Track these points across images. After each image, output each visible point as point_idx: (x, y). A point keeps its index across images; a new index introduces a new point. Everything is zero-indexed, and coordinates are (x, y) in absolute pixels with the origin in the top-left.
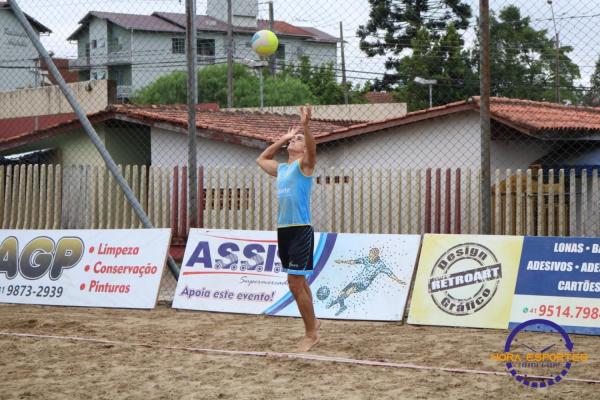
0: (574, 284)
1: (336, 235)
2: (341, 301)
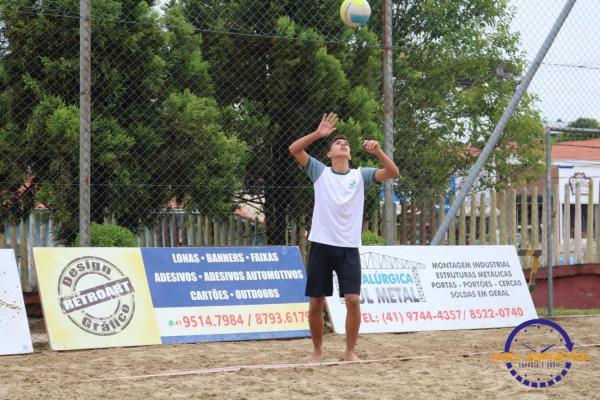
0: (204, 293)
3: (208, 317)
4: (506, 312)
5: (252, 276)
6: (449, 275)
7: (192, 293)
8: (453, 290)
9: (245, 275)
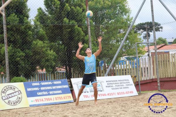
3: (42, 99)
4: (128, 92)
5: (54, 87)
6: (111, 84)
7: (38, 93)
8: (112, 88)
9: (52, 87)
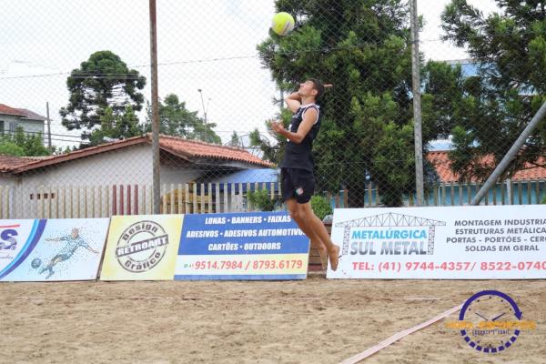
0: (220, 245)
1: (46, 221)
2: (50, 268)
3: (216, 263)
4: (527, 265)
5: (263, 233)
6: (471, 231)
7: (210, 245)
9: (258, 232)
